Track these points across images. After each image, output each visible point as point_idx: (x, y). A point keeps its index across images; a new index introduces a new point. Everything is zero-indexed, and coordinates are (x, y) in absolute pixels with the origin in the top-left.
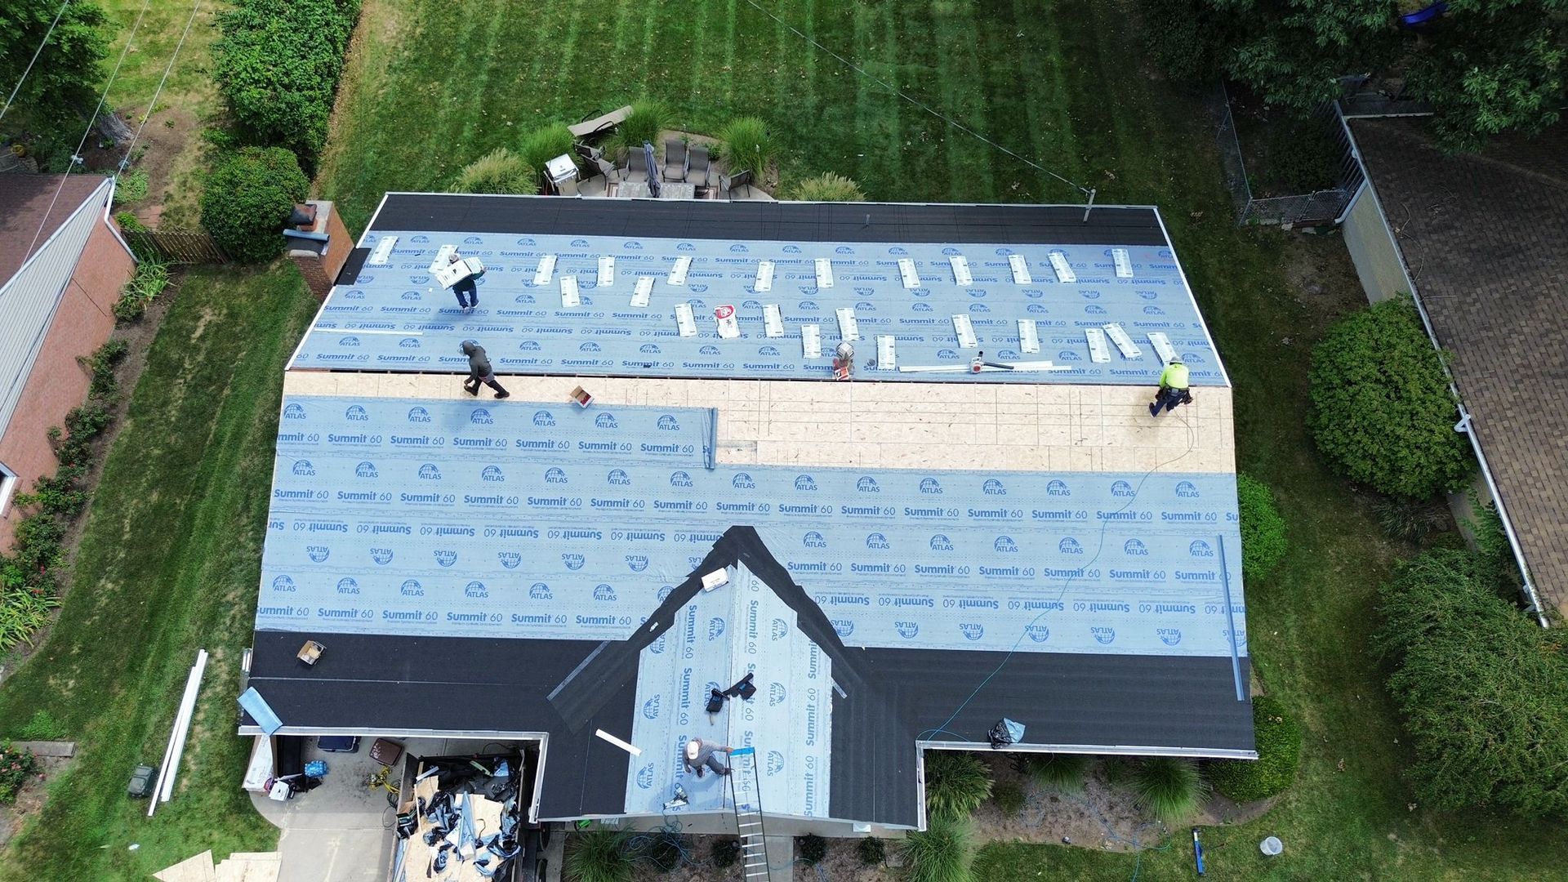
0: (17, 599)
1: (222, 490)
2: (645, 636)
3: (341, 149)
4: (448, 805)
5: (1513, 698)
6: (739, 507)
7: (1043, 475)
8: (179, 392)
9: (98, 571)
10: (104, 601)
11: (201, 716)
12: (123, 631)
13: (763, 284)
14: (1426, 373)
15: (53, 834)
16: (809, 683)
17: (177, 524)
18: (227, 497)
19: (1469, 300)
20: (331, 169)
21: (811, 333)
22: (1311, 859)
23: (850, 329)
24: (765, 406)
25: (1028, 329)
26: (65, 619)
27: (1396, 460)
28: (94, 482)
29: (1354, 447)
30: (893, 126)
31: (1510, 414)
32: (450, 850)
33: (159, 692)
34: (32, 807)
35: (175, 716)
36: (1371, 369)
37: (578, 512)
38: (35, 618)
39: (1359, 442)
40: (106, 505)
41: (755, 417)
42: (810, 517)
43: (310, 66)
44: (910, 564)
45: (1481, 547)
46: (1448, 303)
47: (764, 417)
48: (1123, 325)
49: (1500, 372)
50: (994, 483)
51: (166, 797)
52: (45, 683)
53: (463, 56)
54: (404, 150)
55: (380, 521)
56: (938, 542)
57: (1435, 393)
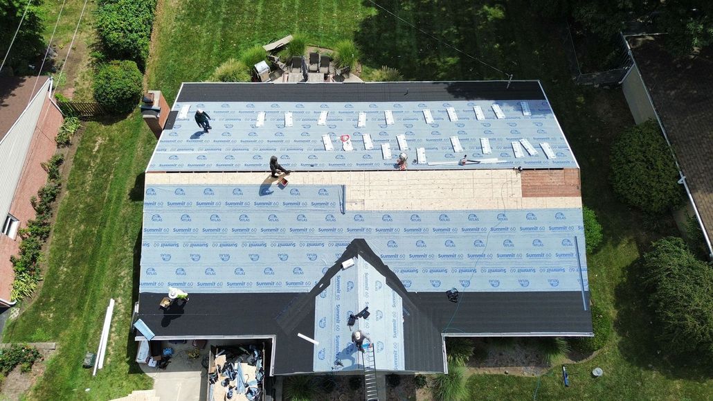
0: (23, 277)
1: (114, 224)
2: (318, 290)
3: (156, 59)
4: (231, 368)
5: (707, 306)
6: (357, 230)
7: (495, 211)
8: (89, 177)
9: (59, 263)
10: (63, 277)
11: (113, 329)
12: (73, 290)
13: (362, 123)
14: (665, 157)
15: (50, 385)
16: (393, 310)
17: (94, 239)
18: (117, 228)
19: (684, 122)
20: (152, 69)
21: (386, 147)
22: (615, 377)
23: (404, 145)
24: (367, 183)
25: (485, 142)
26: (46, 285)
27: (651, 197)
28: (54, 221)
29: (631, 191)
30: (413, 42)
31: (703, 175)
32: (234, 389)
33: (94, 318)
34: (39, 372)
35: (102, 330)
36: (640, 155)
37: (284, 235)
38: (33, 285)
39: (634, 189)
40: (60, 232)
41: (363, 188)
42: (390, 234)
43: (140, 20)
44: (436, 254)
45: (689, 236)
46: (674, 124)
47: (367, 188)
48: (528, 139)
49: (698, 156)
50: (473, 216)
51: (101, 366)
52: (39, 316)
53: (210, 12)
54: (187, 59)
55: (193, 241)
56: (449, 243)
57: (669, 166)
